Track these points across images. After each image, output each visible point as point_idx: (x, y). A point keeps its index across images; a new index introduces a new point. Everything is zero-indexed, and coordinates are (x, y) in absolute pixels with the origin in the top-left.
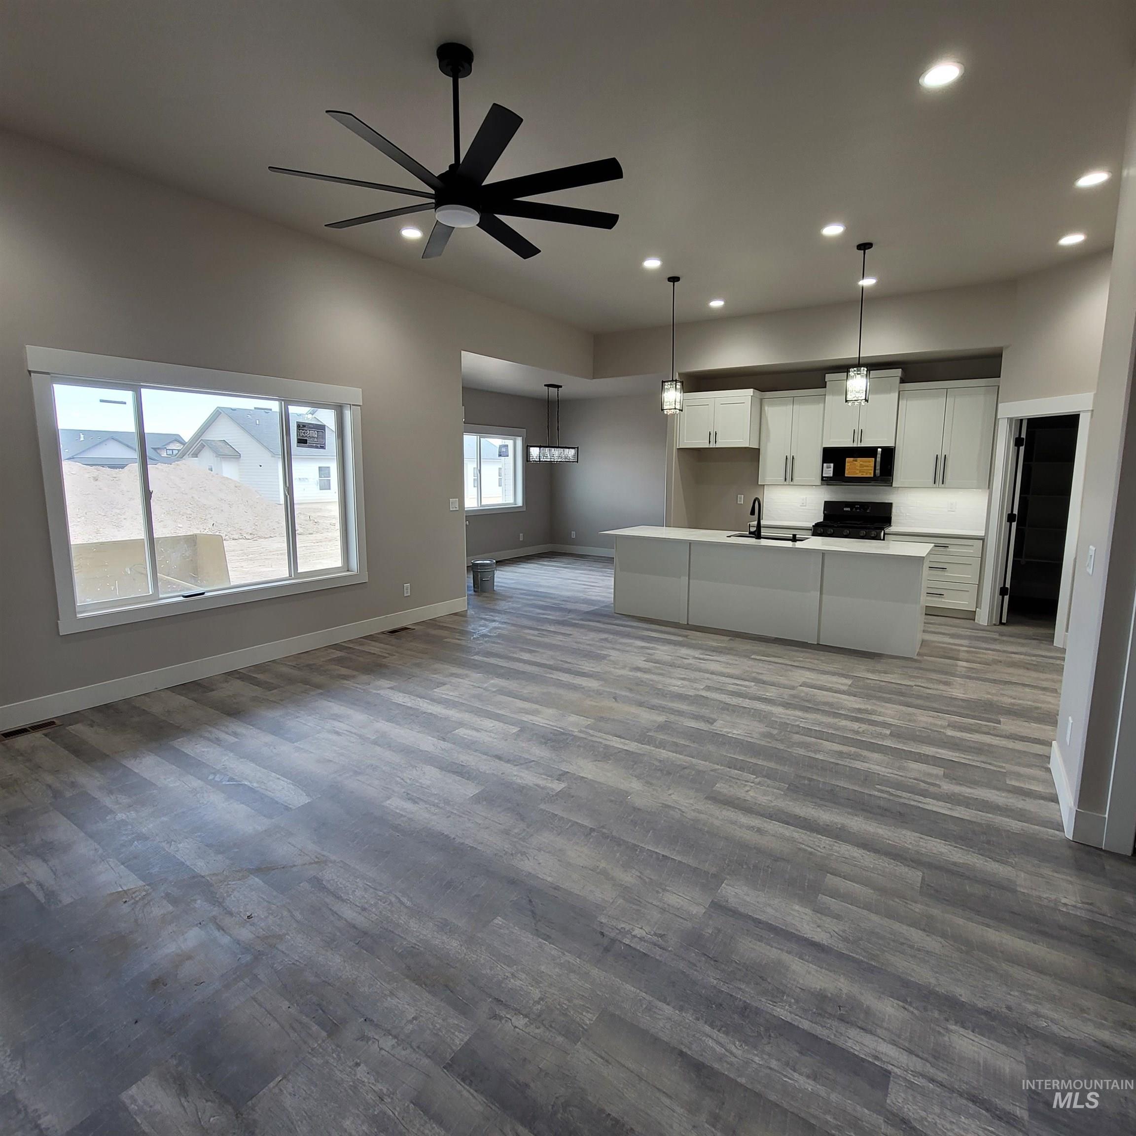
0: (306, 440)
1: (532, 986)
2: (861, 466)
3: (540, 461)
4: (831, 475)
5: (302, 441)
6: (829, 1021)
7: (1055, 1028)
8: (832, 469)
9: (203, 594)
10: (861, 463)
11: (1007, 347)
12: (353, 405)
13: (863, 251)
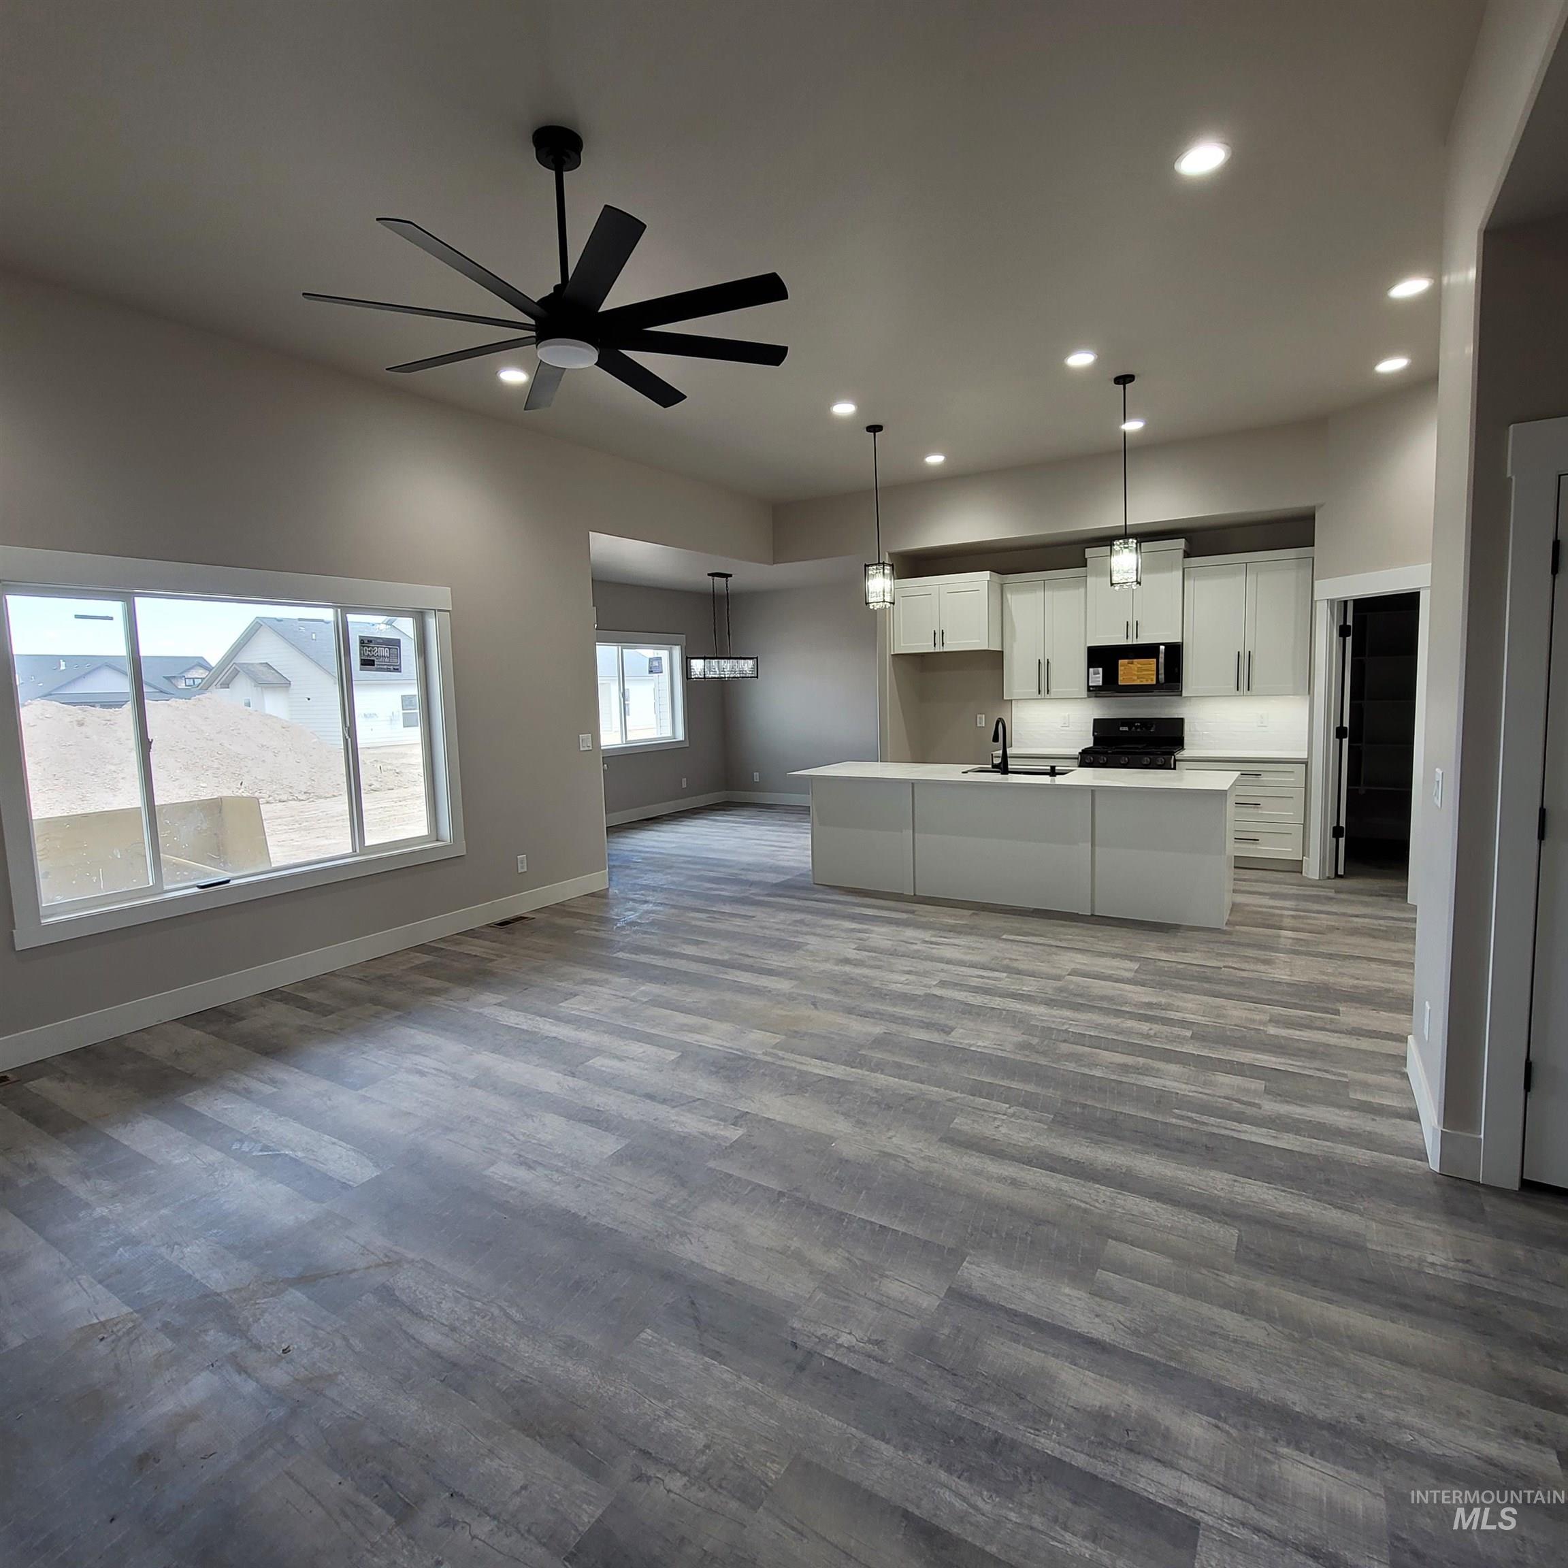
0: (374, 661)
1: (694, 1428)
2: (1140, 670)
3: (705, 678)
4: (1100, 684)
5: (367, 663)
6: (1113, 1453)
7: (1423, 1443)
8: (1101, 675)
9: (227, 882)
10: (1139, 666)
11: (1322, 505)
12: (439, 610)
13: (1122, 386)
